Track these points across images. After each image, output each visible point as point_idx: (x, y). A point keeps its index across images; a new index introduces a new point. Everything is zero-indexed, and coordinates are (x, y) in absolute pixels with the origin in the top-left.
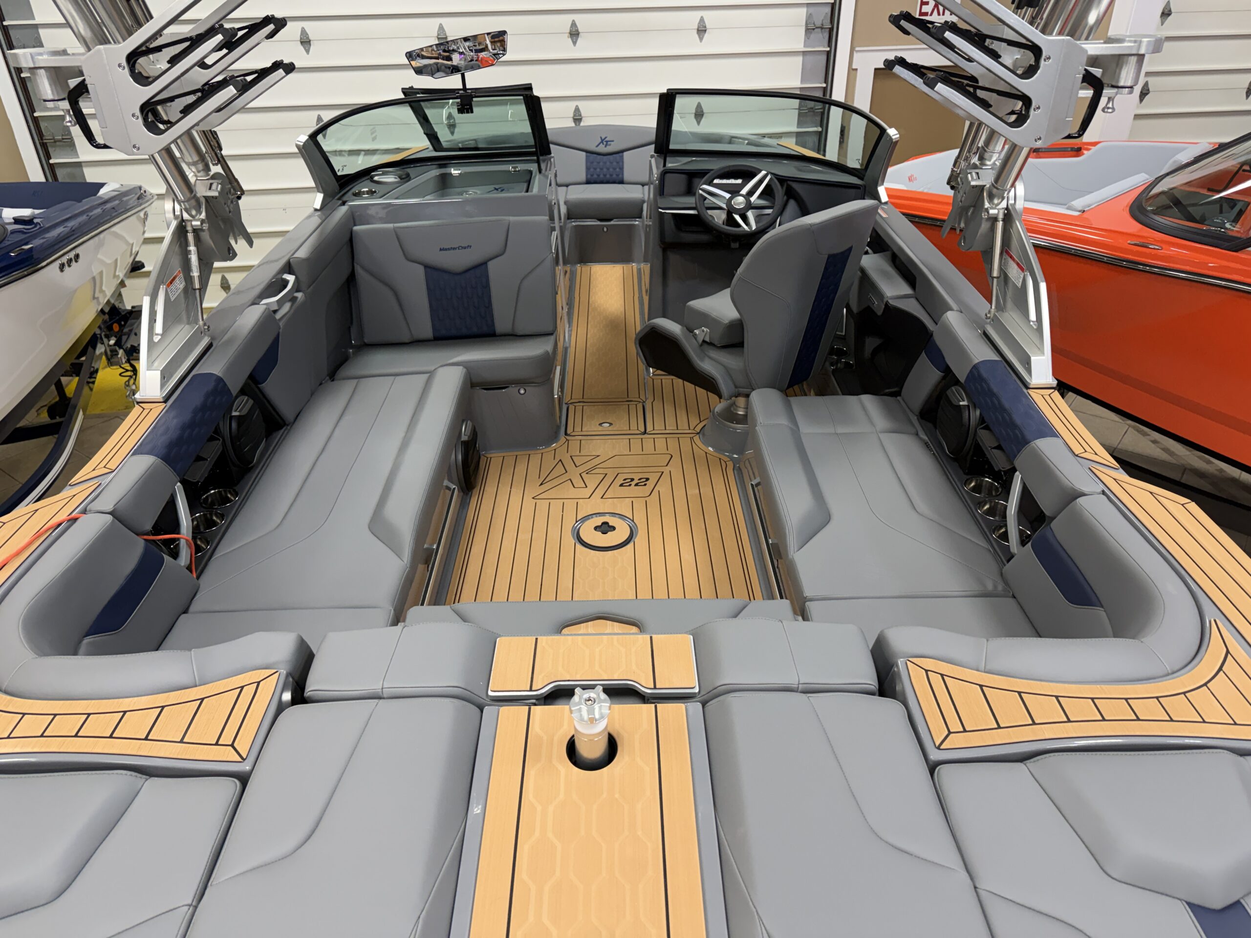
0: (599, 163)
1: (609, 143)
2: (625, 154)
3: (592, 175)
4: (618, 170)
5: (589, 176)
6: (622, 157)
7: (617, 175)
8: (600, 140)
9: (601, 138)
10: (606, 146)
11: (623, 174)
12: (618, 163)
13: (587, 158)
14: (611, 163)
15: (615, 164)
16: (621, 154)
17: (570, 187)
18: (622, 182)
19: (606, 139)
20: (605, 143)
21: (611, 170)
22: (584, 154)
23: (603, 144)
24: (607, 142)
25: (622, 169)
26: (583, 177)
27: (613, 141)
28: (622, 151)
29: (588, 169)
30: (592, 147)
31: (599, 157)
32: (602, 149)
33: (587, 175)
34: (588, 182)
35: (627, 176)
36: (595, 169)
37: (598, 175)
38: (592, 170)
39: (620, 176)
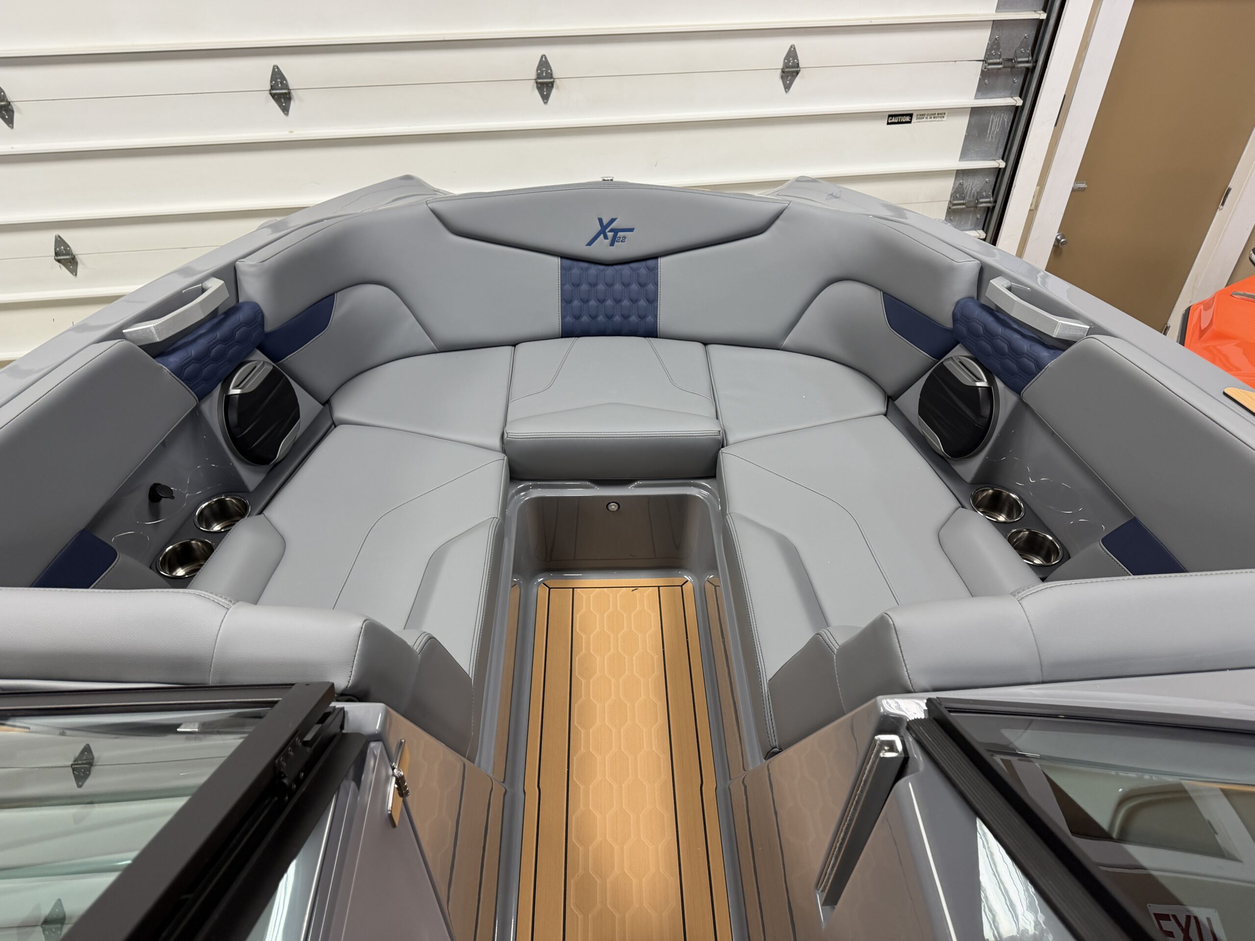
0: (593, 285)
1: (620, 234)
2: (662, 261)
3: (578, 318)
4: (642, 303)
5: (569, 319)
6: (654, 271)
7: (642, 317)
8: (598, 228)
9: (600, 220)
10: (612, 244)
11: (656, 316)
12: (642, 285)
13: (565, 271)
14: (626, 285)
15: (634, 287)
16: (650, 263)
17: (520, 347)
18: (651, 333)
19: (613, 226)
20: (610, 235)
21: (626, 303)
22: (557, 261)
23: (606, 237)
24: (616, 231)
25: (653, 301)
26: (555, 322)
27: (631, 230)
28: (655, 257)
29: (566, 301)
30: (579, 247)
31: (594, 270)
32: (602, 249)
33: (563, 317)
34: (567, 333)
35: (665, 319)
36: (585, 301)
37: (594, 317)
38: (576, 303)
39: (650, 319)
